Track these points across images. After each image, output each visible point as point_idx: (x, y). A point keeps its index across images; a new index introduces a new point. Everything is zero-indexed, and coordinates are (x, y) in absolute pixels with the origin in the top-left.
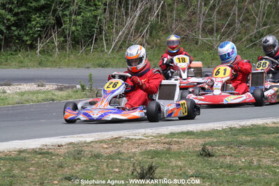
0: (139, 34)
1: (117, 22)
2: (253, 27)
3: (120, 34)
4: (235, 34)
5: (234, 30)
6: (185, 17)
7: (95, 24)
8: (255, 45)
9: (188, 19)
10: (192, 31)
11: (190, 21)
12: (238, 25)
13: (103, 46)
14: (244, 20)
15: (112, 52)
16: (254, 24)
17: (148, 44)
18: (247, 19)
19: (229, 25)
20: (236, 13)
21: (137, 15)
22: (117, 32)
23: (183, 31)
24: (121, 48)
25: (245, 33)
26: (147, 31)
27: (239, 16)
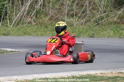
0: (29, 16)
1: (16, 8)
2: (97, 13)
3: (17, 16)
4: (87, 18)
5: (86, 15)
6: (57, 7)
7: (3, 9)
8: (98, 24)
9: (59, 8)
10: (61, 15)
11: (60, 9)
12: (88, 12)
13: (7, 23)
14: (92, 9)
15: (13, 26)
16: (98, 11)
17: (35, 22)
18: (94, 9)
19: (84, 12)
20: (88, 5)
21: (28, 5)
22: (16, 15)
23: (56, 15)
24: (18, 24)
25: (93, 17)
26: (34, 15)
27: (89, 7)
